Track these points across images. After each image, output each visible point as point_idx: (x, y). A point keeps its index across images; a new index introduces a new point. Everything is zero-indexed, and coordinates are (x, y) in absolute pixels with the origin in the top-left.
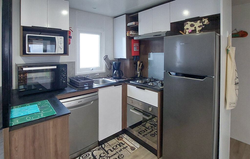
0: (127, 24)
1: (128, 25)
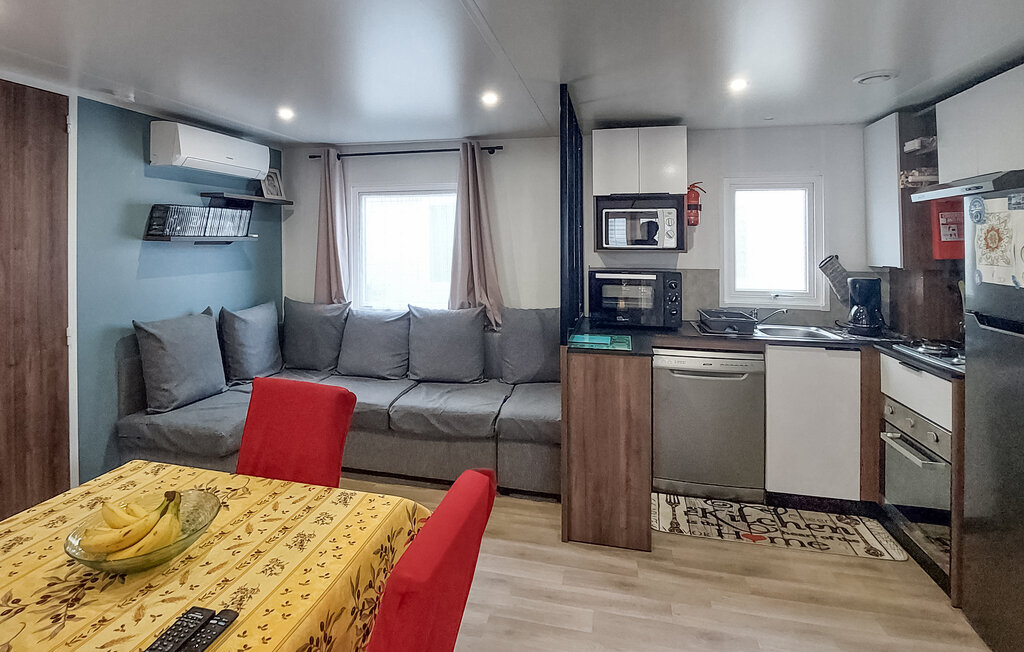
0: (902, 146)
1: (906, 149)
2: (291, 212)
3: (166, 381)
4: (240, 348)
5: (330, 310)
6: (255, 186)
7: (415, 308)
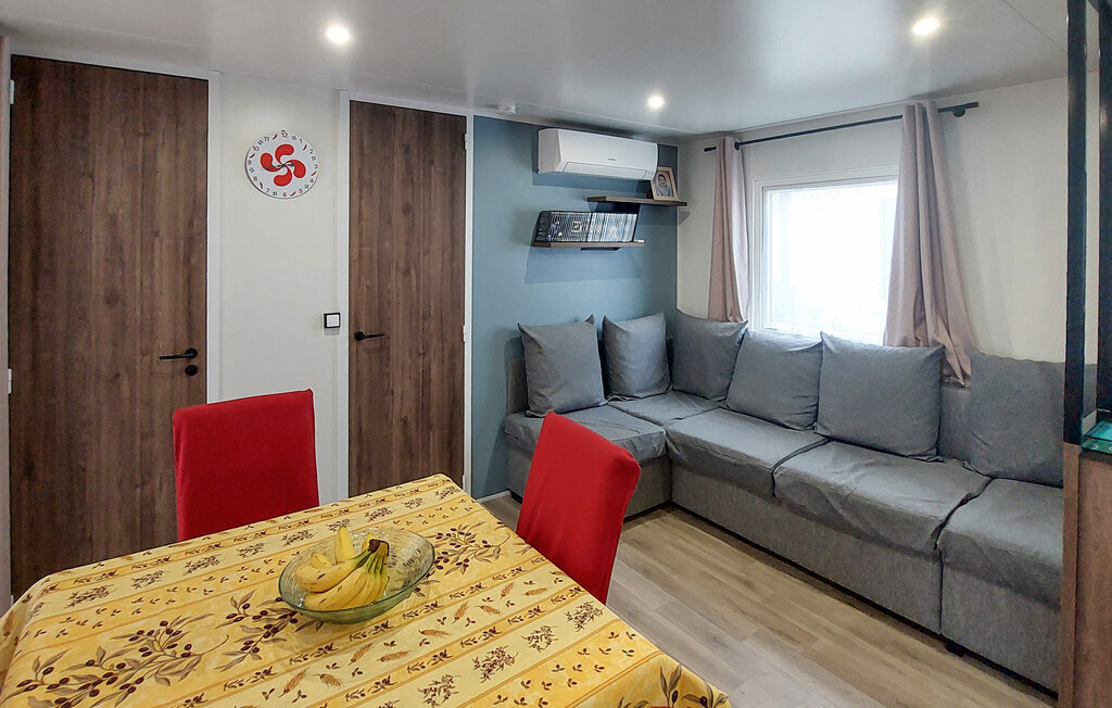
2: (686, 215)
3: (544, 387)
4: (620, 361)
5: (722, 329)
6: (644, 187)
7: (830, 338)
